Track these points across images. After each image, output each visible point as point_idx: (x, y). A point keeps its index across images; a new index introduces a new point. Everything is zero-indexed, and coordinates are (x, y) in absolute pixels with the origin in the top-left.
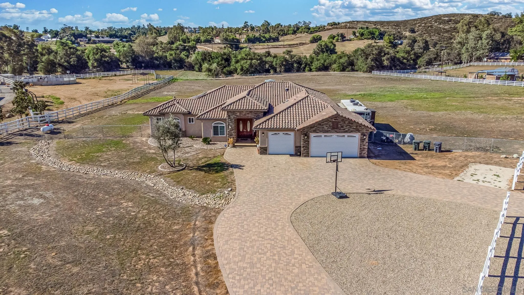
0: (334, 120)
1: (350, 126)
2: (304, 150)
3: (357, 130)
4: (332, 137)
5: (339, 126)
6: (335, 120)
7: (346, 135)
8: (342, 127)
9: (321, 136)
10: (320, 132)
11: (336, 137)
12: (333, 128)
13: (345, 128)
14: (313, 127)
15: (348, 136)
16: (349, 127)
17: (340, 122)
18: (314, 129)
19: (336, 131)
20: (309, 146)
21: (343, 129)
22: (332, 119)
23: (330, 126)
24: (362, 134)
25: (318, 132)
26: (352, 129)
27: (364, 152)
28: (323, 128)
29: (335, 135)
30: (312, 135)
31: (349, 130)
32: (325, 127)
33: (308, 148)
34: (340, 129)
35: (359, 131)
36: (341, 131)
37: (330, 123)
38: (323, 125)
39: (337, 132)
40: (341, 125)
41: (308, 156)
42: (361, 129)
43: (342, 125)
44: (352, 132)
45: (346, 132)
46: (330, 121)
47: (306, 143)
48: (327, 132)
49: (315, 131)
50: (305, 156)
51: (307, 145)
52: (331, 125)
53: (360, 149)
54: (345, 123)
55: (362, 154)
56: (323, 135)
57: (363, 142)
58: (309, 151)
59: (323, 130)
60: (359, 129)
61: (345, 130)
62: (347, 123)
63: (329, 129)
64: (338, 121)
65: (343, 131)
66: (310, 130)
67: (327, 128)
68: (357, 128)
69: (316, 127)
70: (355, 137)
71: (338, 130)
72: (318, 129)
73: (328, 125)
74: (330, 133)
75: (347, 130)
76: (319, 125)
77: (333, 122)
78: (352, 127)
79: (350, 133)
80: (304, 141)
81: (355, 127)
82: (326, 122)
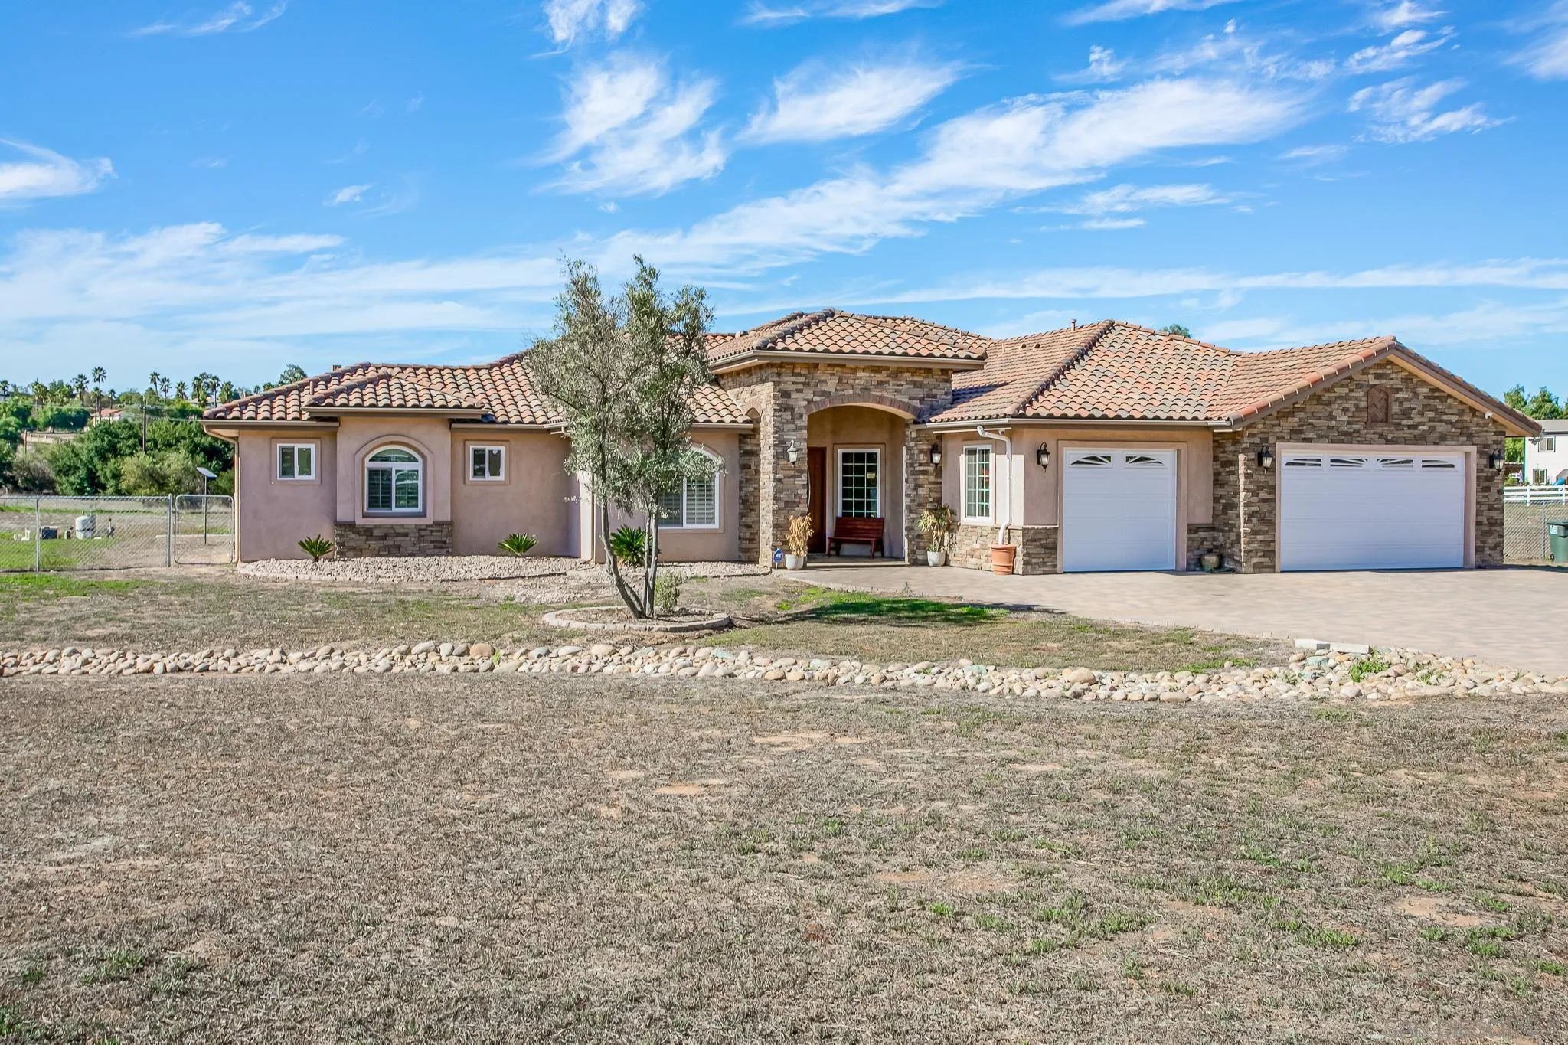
0: (1373, 381)
1: (1435, 410)
2: (1255, 532)
3: (1463, 434)
4: (1365, 465)
5: (1395, 408)
6: (1378, 376)
7: (1419, 454)
8: (1406, 413)
9: (1317, 462)
10: (1319, 437)
11: (1380, 465)
12: (1371, 422)
13: (1418, 419)
14: (1291, 414)
15: (1428, 465)
16: (1431, 414)
17: (1399, 390)
18: (1293, 422)
19: (1381, 435)
20: (1272, 512)
21: (1409, 427)
22: (1365, 372)
23: (1356, 406)
24: (1481, 453)
25: (1309, 440)
26: (1442, 428)
28: (1332, 417)
29: (1372, 454)
30: (1287, 452)
31: (1432, 429)
32: (1337, 412)
33: (1271, 523)
34: (1397, 426)
35: (1470, 437)
36: (1400, 434)
37: (1360, 393)
38: (1329, 403)
39: (1388, 441)
40: (1401, 404)
41: (1271, 569)
42: (1478, 425)
43: (1406, 405)
44: (1442, 439)
45: (1420, 440)
46: (1359, 386)
47: (1263, 495)
48: (1346, 437)
49: (1297, 435)
50: (1259, 569)
51: (1265, 508)
52: (1362, 404)
53: (1478, 523)
54: (1416, 395)
56: (1324, 452)
57: (1489, 489)
58: (1274, 541)
59: (1329, 428)
60: (1468, 428)
61: (1416, 432)
62: (1425, 397)
63: (1357, 422)
64: (1391, 382)
65: (1407, 433)
66: (1276, 429)
67: (1346, 418)
68: (1462, 421)
69: (1302, 410)
70: (1452, 466)
71: (1391, 432)
72: (1310, 424)
73: (1350, 405)
74: (1360, 442)
75: (1425, 428)
76: (1315, 402)
77: (1368, 385)
78: (1445, 417)
79: (1435, 444)
80: (1251, 487)
81: (1454, 418)
82: (1342, 386)
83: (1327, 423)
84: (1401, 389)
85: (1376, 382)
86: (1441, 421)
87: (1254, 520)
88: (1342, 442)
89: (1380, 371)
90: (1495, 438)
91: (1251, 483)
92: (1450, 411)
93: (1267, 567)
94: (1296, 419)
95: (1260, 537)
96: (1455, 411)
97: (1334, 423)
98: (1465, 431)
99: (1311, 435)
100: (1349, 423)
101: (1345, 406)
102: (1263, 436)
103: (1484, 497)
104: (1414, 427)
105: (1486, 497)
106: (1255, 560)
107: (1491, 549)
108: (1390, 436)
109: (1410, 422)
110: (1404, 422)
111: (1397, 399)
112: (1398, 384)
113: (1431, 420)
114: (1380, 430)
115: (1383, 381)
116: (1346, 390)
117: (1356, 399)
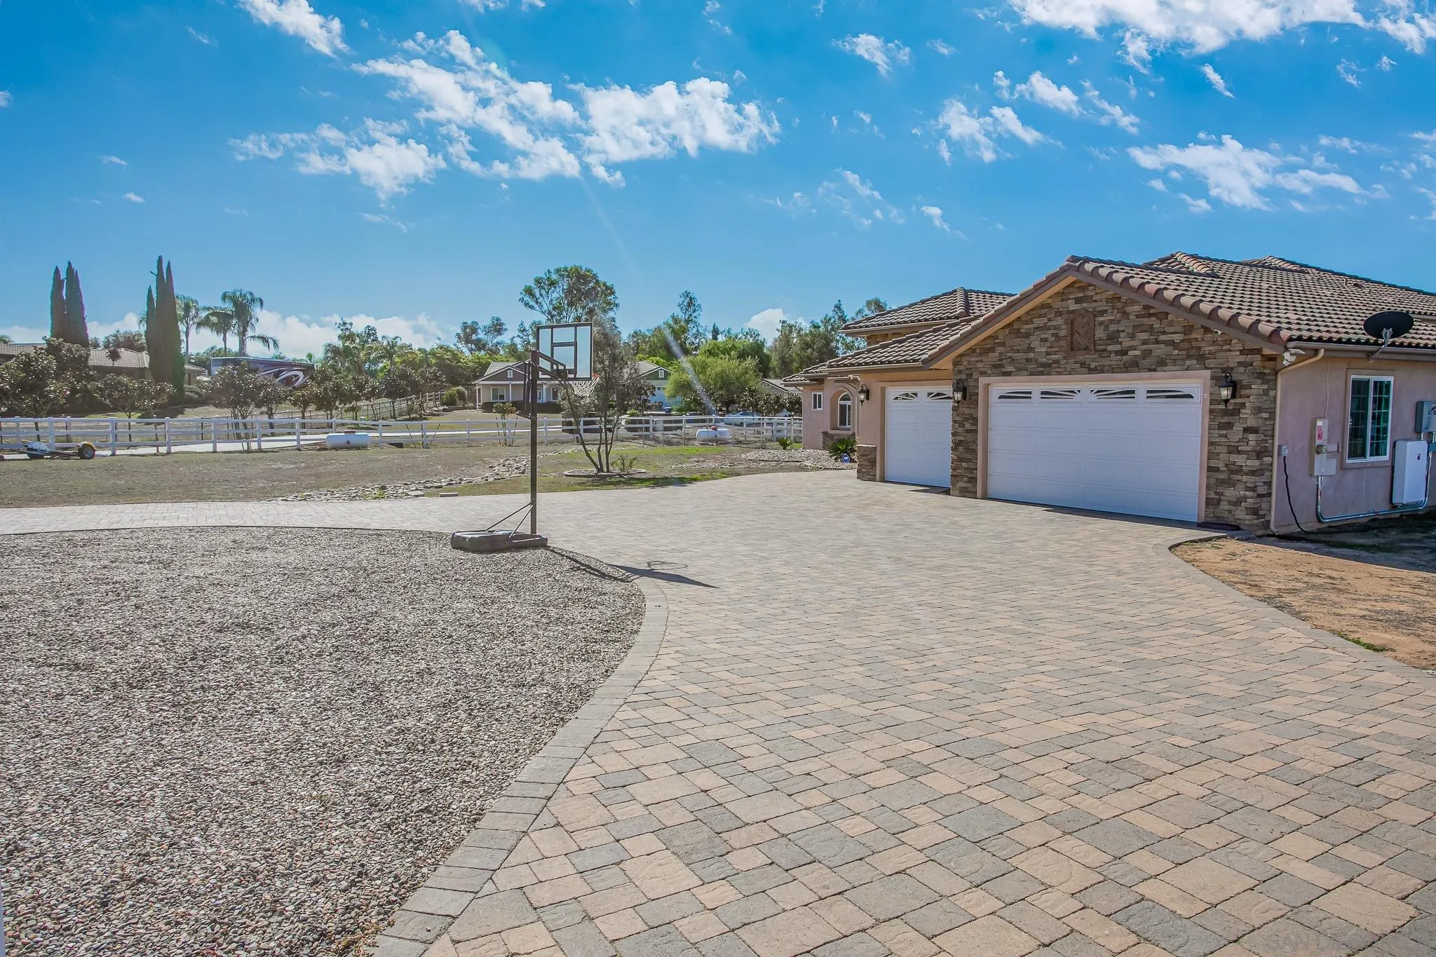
0: (1073, 306)
1: (1151, 330)
2: (959, 460)
3: (1194, 357)
4: (1077, 397)
5: (1100, 333)
6: (1078, 301)
7: (1141, 383)
8: (1113, 338)
9: (1026, 395)
10: (1019, 370)
11: (1094, 397)
12: (1073, 348)
13: (1127, 343)
14: (992, 350)
15: (1152, 394)
16: (1145, 336)
17: (1102, 313)
18: (994, 356)
19: (1083, 365)
20: (975, 442)
21: (1117, 353)
23: (1056, 336)
24: (1218, 380)
26: (1160, 350)
27: (1230, 493)
28: (1030, 349)
29: (1086, 385)
31: (1147, 353)
32: (1034, 341)
33: (976, 452)
34: (1103, 353)
35: (1202, 360)
36: (1106, 362)
37: (1059, 321)
38: (1028, 335)
39: (1091, 371)
40: (1106, 328)
41: (976, 495)
42: (1214, 343)
43: (1113, 328)
44: (1161, 364)
45: (1137, 366)
46: (1058, 313)
47: (968, 426)
48: (1045, 369)
49: (1000, 370)
50: (962, 493)
51: (969, 437)
52: (1063, 333)
53: (1210, 469)
54: (1125, 315)
55: (1224, 506)
56: (1037, 386)
57: (1229, 426)
58: (976, 469)
59: (1027, 360)
60: (1199, 348)
61: (1125, 358)
62: (1137, 316)
63: (1056, 353)
64: (1094, 305)
65: (1115, 360)
66: (979, 365)
67: (1044, 349)
68: (1189, 341)
69: (1003, 344)
70: (1191, 397)
71: (1094, 360)
72: (1010, 357)
73: (1048, 335)
74: (1059, 373)
75: (1137, 353)
76: (1013, 336)
77: (1069, 312)
78: (1163, 337)
79: (1150, 370)
80: (958, 419)
81: (1177, 338)
82: (1040, 316)
83: (1025, 356)
84: (1106, 311)
85: (1076, 307)
86: (1157, 342)
87: (961, 448)
88: (1042, 373)
89: (1081, 295)
90: (1242, 358)
91: (958, 415)
92: (1172, 329)
93: (968, 492)
94: (997, 354)
95: (964, 464)
96: (1179, 329)
97: (1032, 355)
98: (1193, 352)
99: (1009, 369)
100: (1048, 354)
101: (1043, 336)
102: (968, 372)
103: (1221, 436)
104: (1124, 352)
105: (1226, 436)
106: (961, 484)
107: (1230, 503)
108: (1093, 365)
109: (1117, 347)
110: (1110, 348)
111: (1101, 323)
112: (1102, 306)
113: (1145, 342)
114: (1081, 358)
115: (1085, 305)
116: (1045, 320)
117: (1055, 328)
